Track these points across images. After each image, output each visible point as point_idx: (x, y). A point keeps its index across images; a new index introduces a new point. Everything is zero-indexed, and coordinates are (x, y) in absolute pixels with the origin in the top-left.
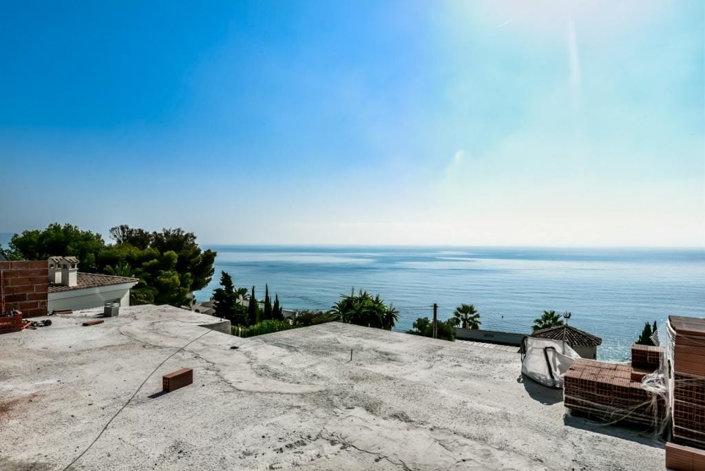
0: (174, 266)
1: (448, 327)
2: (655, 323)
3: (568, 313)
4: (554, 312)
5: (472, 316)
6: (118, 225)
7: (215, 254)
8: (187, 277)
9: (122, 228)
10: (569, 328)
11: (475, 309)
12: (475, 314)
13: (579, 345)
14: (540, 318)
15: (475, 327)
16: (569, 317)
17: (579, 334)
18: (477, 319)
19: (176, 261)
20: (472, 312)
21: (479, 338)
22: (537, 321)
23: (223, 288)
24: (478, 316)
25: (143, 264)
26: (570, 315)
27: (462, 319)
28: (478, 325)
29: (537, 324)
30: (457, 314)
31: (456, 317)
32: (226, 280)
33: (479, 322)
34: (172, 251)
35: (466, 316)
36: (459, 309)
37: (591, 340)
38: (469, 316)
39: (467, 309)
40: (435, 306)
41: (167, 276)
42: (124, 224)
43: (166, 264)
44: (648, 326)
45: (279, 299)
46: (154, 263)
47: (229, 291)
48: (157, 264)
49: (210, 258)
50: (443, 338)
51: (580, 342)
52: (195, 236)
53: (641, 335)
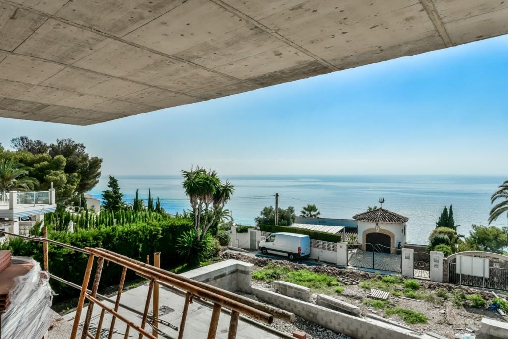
0: (64, 168)
2: (451, 206)
3: (382, 198)
5: (315, 213)
6: (19, 136)
7: (101, 161)
8: (75, 176)
9: (22, 139)
10: (383, 210)
12: (317, 211)
13: (390, 221)
16: (383, 202)
17: (390, 214)
18: (319, 215)
19: (65, 164)
20: (315, 210)
23: (111, 189)
24: (319, 213)
25: (35, 165)
26: (384, 200)
27: (307, 215)
30: (303, 212)
31: (302, 214)
32: (113, 183)
34: (61, 155)
35: (310, 213)
36: (305, 208)
37: (399, 218)
38: (313, 213)
39: (310, 208)
40: (277, 195)
41: (56, 175)
42: (23, 135)
43: (56, 165)
44: (445, 209)
45: (160, 201)
46: (44, 164)
47: (115, 192)
48: (47, 165)
49: (96, 163)
50: (283, 221)
51: (391, 219)
52: (84, 146)
53: (440, 216)
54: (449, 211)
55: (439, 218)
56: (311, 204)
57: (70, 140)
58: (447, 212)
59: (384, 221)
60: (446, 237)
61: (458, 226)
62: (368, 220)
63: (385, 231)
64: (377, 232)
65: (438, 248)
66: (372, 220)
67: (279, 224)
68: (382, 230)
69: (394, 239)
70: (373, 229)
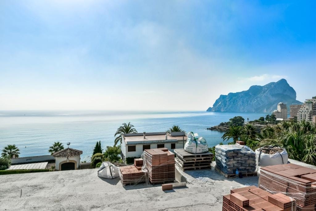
1: (6, 160)
2: (100, 141)
4: (59, 142)
5: (14, 150)
10: (70, 149)
11: (16, 147)
12: (16, 149)
14: (52, 146)
15: (17, 156)
16: (69, 144)
17: (74, 151)
18: (18, 152)
20: (14, 149)
21: (23, 162)
22: (51, 147)
24: (18, 150)
26: (70, 143)
27: (9, 153)
28: (19, 154)
29: (50, 149)
30: (5, 151)
31: (4, 153)
33: (19, 153)
35: (11, 151)
36: (6, 148)
37: (79, 153)
38: (13, 150)
39: (11, 147)
44: (98, 143)
50: (2, 166)
51: (75, 154)
54: (99, 143)
58: (98, 144)
59: (72, 156)
60: (100, 158)
61: (103, 150)
62: (63, 156)
63: (72, 161)
64: (68, 162)
65: (98, 165)
66: (65, 156)
68: (70, 160)
69: (76, 164)
70: (65, 161)
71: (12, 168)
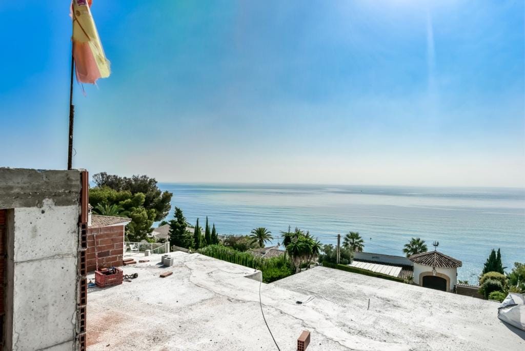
0: (142, 204)
1: (348, 251)
2: (499, 250)
3: (437, 242)
4: (419, 239)
5: (357, 240)
6: (99, 172)
7: (171, 195)
8: (152, 212)
9: (102, 174)
10: (438, 254)
11: (359, 236)
12: (360, 239)
14: (409, 243)
15: (360, 249)
16: (437, 246)
17: (446, 258)
18: (362, 243)
19: (144, 200)
20: (358, 238)
21: (368, 259)
22: (407, 245)
23: (176, 219)
24: (361, 241)
25: (120, 202)
26: (438, 244)
27: (351, 243)
28: (362, 247)
29: (406, 248)
30: (347, 240)
31: (345, 241)
33: (363, 246)
34: (142, 193)
35: (353, 240)
36: (348, 236)
37: (455, 263)
38: (356, 240)
39: (354, 236)
40: (339, 236)
41: (138, 212)
42: (103, 172)
43: (137, 202)
44: (493, 252)
45: (215, 227)
46: (128, 202)
47: (180, 222)
48: (130, 202)
49: (167, 197)
50: (344, 260)
51: (447, 265)
52: (156, 181)
53: (489, 258)
54: (496, 253)
55: (487, 259)
56: (355, 232)
57: (145, 177)
58: (495, 255)
59: (441, 265)
60: (499, 283)
61: (505, 268)
62: (426, 264)
63: (441, 274)
64: (434, 275)
65: (494, 295)
66: (429, 264)
67: (341, 263)
68: (439, 273)
69: (450, 282)
70: (430, 272)
71: (354, 264)
